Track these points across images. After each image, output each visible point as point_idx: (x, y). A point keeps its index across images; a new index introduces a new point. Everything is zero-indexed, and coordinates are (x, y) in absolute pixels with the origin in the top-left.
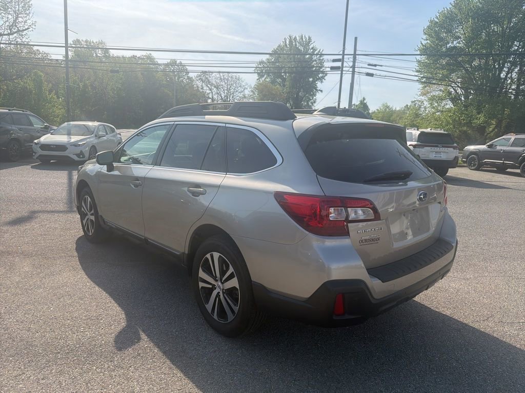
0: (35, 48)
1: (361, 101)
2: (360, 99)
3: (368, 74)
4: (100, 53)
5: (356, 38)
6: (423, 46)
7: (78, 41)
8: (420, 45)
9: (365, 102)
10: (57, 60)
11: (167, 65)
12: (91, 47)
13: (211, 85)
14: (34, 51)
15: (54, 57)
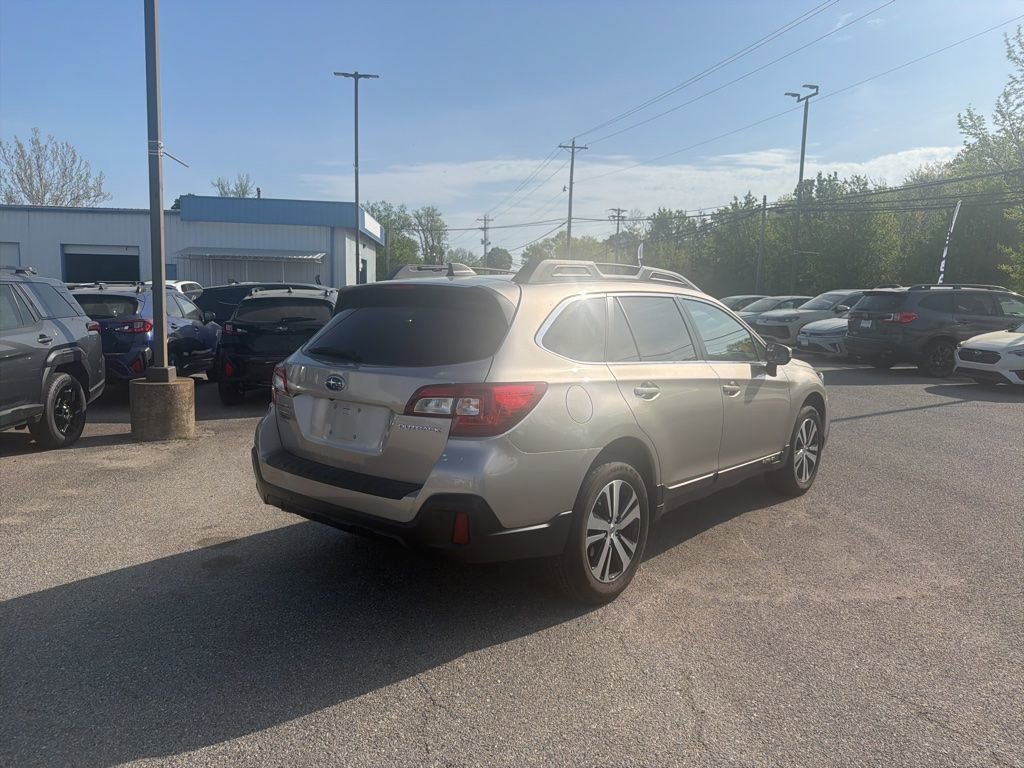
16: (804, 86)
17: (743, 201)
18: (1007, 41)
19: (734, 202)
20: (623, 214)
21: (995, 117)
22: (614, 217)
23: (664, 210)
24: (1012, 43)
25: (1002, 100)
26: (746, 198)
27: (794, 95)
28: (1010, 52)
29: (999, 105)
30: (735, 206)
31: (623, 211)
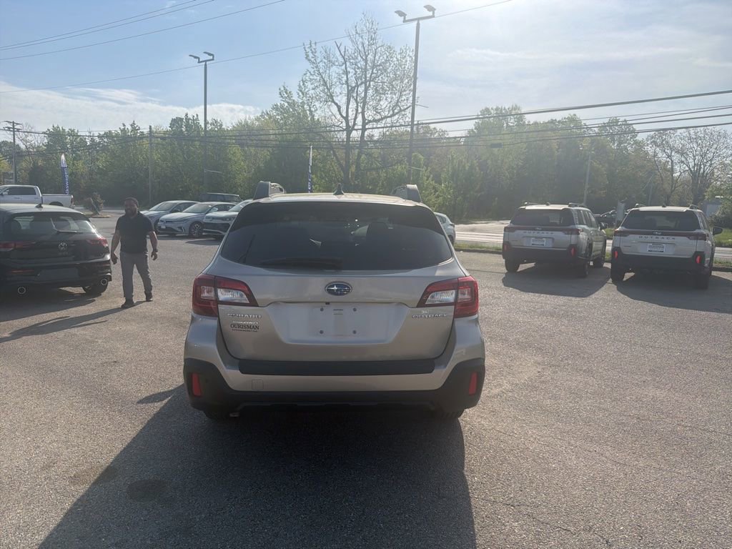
0: (432, 126)
4: (512, 121)
7: (487, 110)
10: (455, 138)
11: (603, 127)
12: (502, 115)
13: (672, 149)
14: (431, 130)
15: (452, 135)
16: (205, 53)
17: (130, 128)
18: (304, 48)
19: (122, 127)
20: (17, 127)
21: (298, 94)
22: (9, 128)
23: (58, 127)
24: (308, 50)
25: (301, 84)
26: (131, 125)
27: (195, 57)
28: (307, 56)
29: (300, 86)
30: (123, 131)
31: (18, 124)
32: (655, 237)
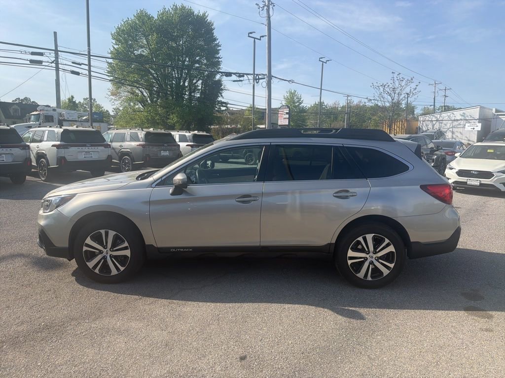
1: (69, 99)
2: (68, 96)
3: (73, 72)
5: (55, 33)
6: (116, 50)
8: (112, 49)
9: (74, 100)
32: (87, 148)
